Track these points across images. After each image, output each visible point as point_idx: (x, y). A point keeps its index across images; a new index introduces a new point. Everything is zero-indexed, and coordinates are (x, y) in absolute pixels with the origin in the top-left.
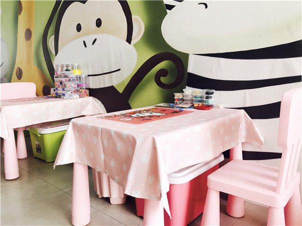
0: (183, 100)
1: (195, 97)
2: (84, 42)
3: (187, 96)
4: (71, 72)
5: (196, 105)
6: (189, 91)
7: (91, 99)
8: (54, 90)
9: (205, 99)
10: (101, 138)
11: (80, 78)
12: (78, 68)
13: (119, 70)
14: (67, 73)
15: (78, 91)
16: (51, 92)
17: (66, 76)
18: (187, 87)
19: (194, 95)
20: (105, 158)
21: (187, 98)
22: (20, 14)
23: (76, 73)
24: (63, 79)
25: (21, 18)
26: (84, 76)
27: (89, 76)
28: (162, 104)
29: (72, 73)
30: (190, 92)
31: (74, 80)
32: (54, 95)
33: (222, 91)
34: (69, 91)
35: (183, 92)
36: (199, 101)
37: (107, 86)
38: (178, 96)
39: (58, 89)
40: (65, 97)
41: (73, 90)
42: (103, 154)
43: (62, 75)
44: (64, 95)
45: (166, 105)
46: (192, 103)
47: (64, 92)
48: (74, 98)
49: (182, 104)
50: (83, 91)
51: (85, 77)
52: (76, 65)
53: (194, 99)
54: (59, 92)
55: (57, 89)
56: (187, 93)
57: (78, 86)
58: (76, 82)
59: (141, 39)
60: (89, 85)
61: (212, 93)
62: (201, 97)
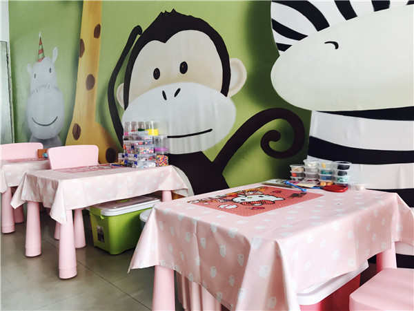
0: (303, 175)
1: (322, 172)
2: (164, 93)
3: (309, 170)
4: (145, 132)
5: (323, 184)
6: (312, 163)
7: (171, 168)
8: (123, 156)
9: (336, 176)
10: (197, 235)
11: (157, 140)
12: (155, 126)
13: (210, 130)
14: (140, 133)
15: (154, 157)
16: (119, 159)
17: (139, 138)
18: (308, 157)
19: (320, 169)
20: (201, 263)
21: (309, 173)
22: (81, 57)
23: (152, 133)
24: (136, 143)
25: (82, 61)
26: (162, 138)
27: (169, 137)
28: (273, 181)
29: (147, 134)
30: (314, 165)
31: (149, 143)
32: (123, 163)
33: (362, 165)
34: (142, 158)
35: (304, 164)
36: (328, 178)
37: (193, 151)
38: (295, 169)
39: (129, 155)
40: (137, 166)
41: (148, 156)
42: (198, 257)
43: (134, 137)
44: (136, 163)
45: (279, 182)
46: (317, 180)
47: (136, 160)
48: (148, 168)
49: (303, 181)
50: (161, 157)
51: (164, 139)
52: (152, 123)
53: (320, 174)
54: (129, 159)
55: (126, 155)
56: (309, 165)
57: (155, 151)
58: (153, 146)
59: (242, 89)
60: (169, 150)
61: (348, 168)
62: (330, 173)
